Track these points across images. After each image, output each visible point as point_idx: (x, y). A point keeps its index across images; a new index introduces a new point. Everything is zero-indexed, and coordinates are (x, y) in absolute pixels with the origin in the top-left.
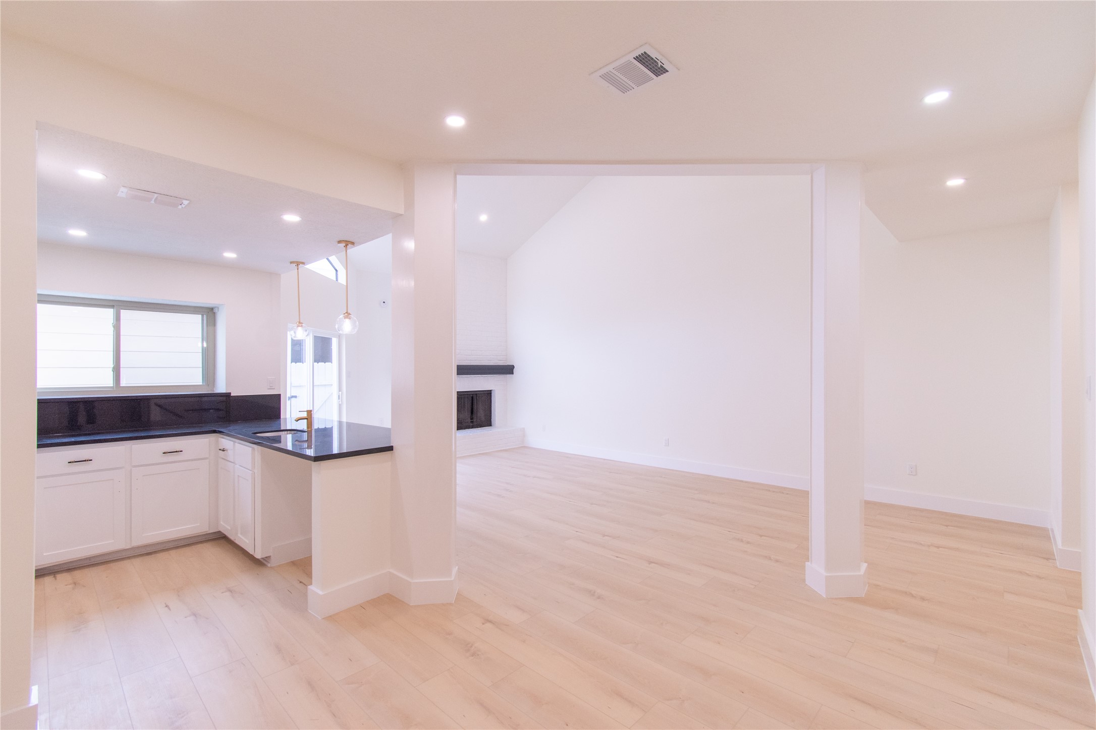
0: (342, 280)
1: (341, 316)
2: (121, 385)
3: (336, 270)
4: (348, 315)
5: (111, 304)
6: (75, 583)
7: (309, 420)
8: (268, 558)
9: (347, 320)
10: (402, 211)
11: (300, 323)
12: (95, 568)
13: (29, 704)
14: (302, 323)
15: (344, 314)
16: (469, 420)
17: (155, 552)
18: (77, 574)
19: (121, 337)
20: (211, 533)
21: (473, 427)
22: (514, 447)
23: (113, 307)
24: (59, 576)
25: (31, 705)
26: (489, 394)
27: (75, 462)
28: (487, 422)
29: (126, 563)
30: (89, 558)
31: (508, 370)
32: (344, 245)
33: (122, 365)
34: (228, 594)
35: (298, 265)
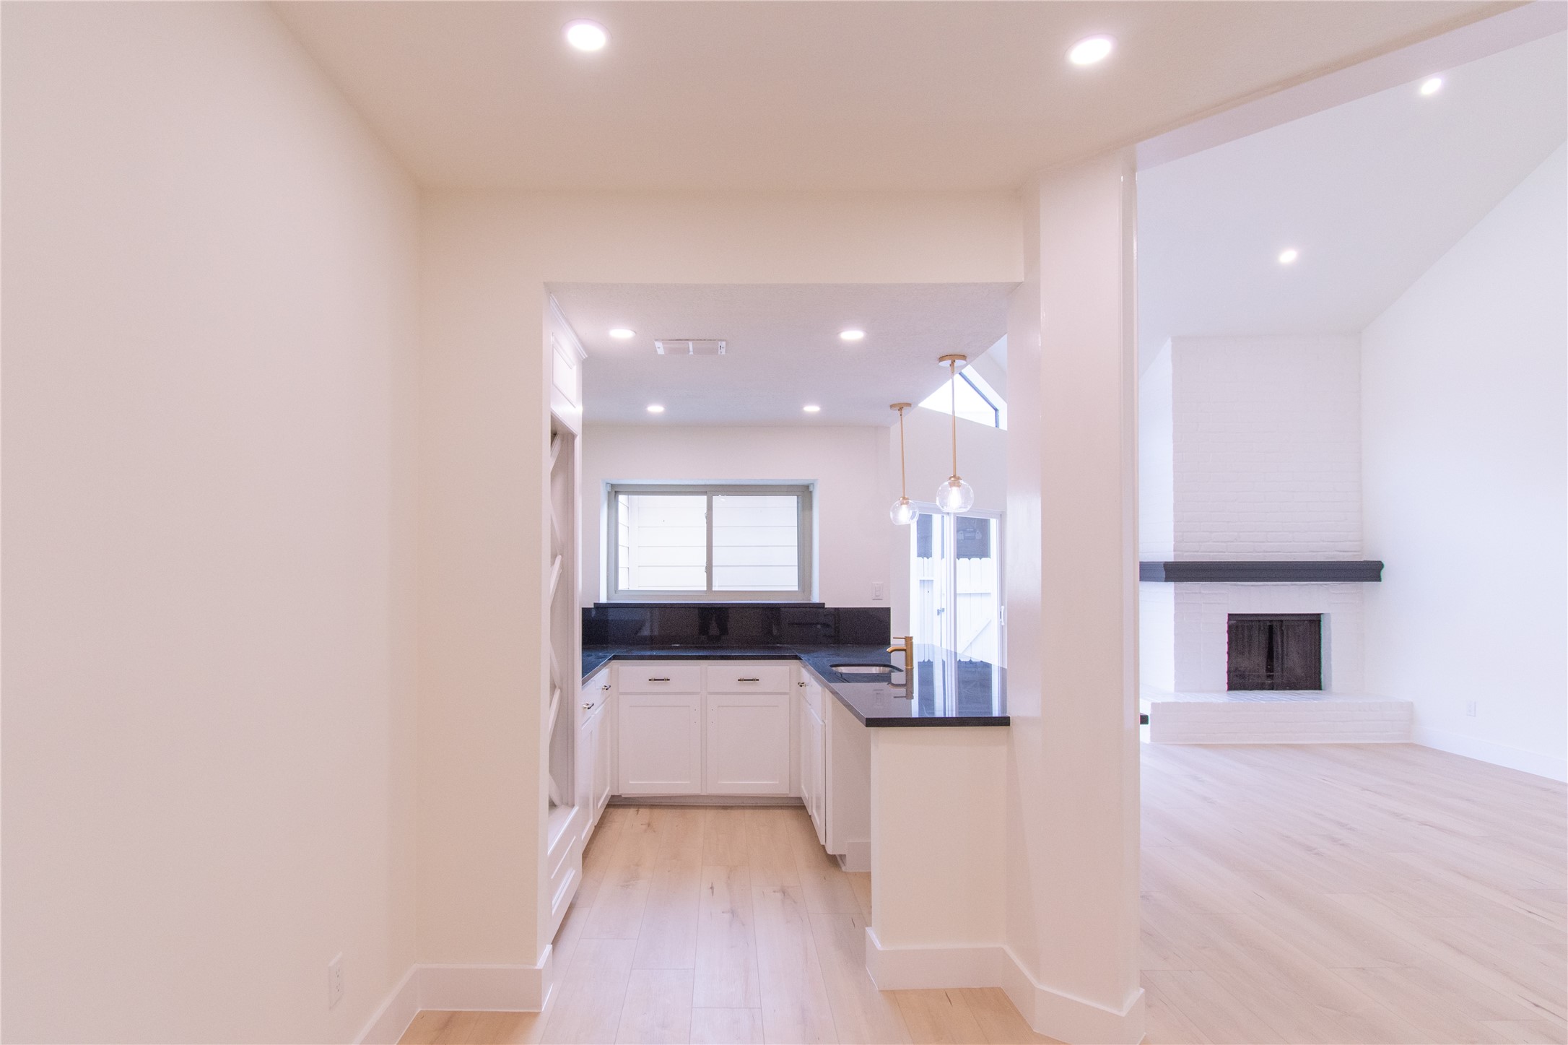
0: (1004, 425)
1: (947, 483)
2: (713, 589)
3: (996, 410)
4: (955, 480)
5: (704, 490)
6: (649, 825)
7: (908, 651)
8: (843, 857)
9: (955, 489)
10: (1020, 277)
11: (904, 498)
12: (674, 811)
13: (536, 965)
14: (907, 499)
15: (951, 477)
16: (1263, 671)
17: (731, 807)
18: (657, 812)
19: (714, 529)
20: (790, 798)
21: (1272, 688)
22: (1382, 742)
23: (704, 493)
24: (642, 811)
25: (536, 968)
26: (1314, 622)
27: (655, 680)
28: (1311, 679)
29: (699, 814)
30: (670, 797)
31: (1369, 571)
32: (950, 362)
33: (714, 563)
34: (779, 895)
35: (901, 409)
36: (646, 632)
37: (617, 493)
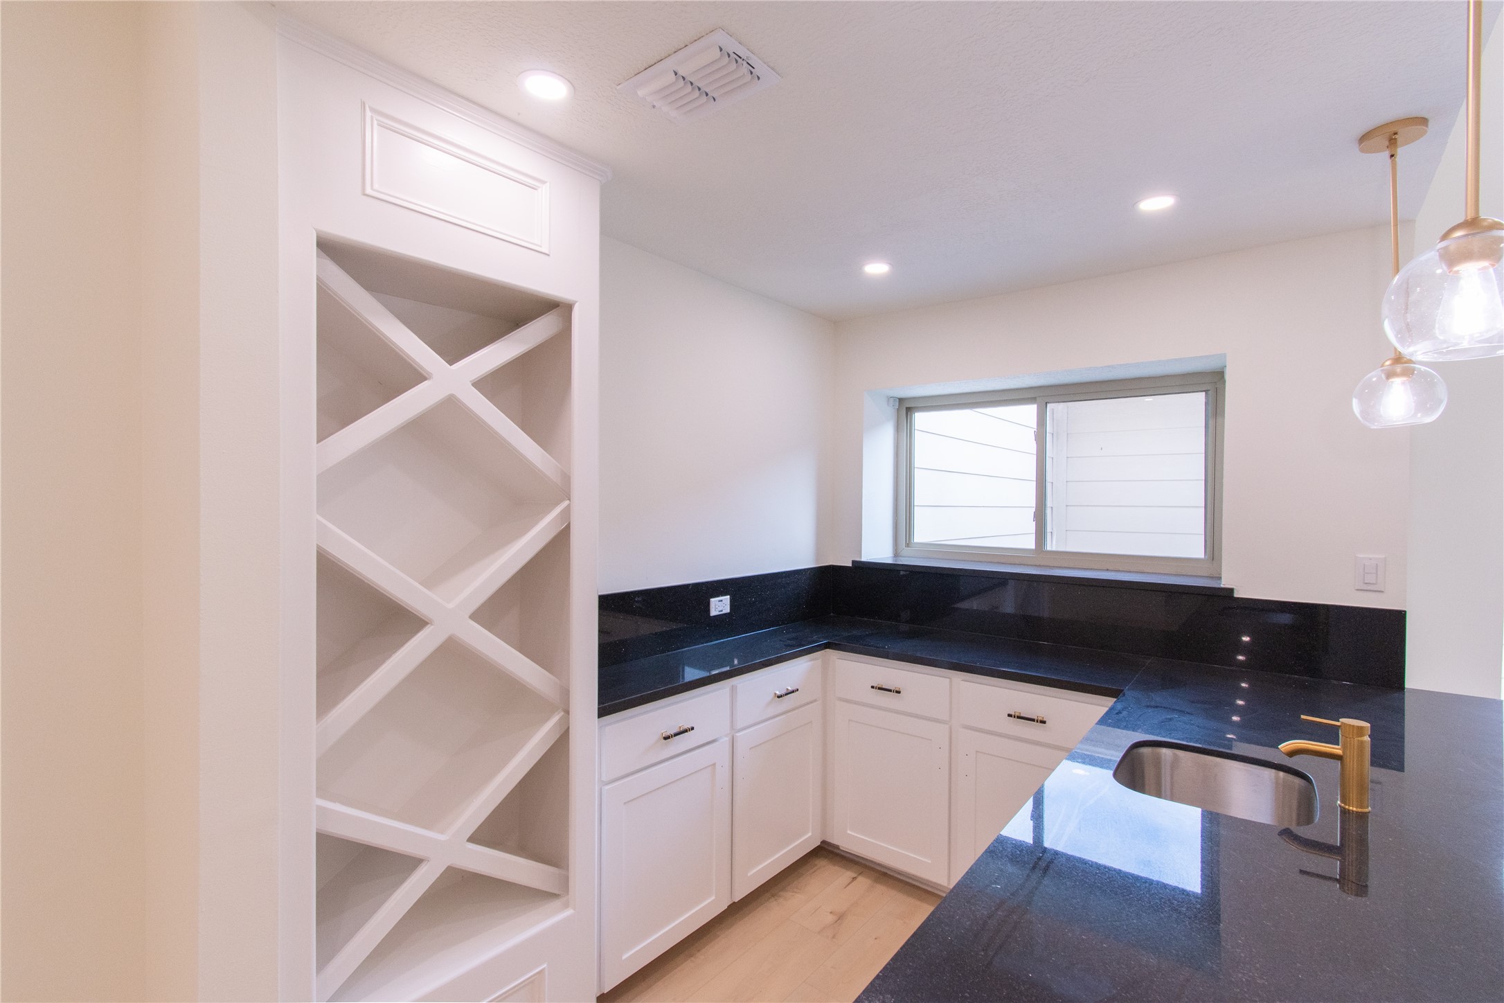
2: (1047, 551)
5: (1029, 395)
11: (1396, 361)
35: (1392, 142)
37: (909, 411)
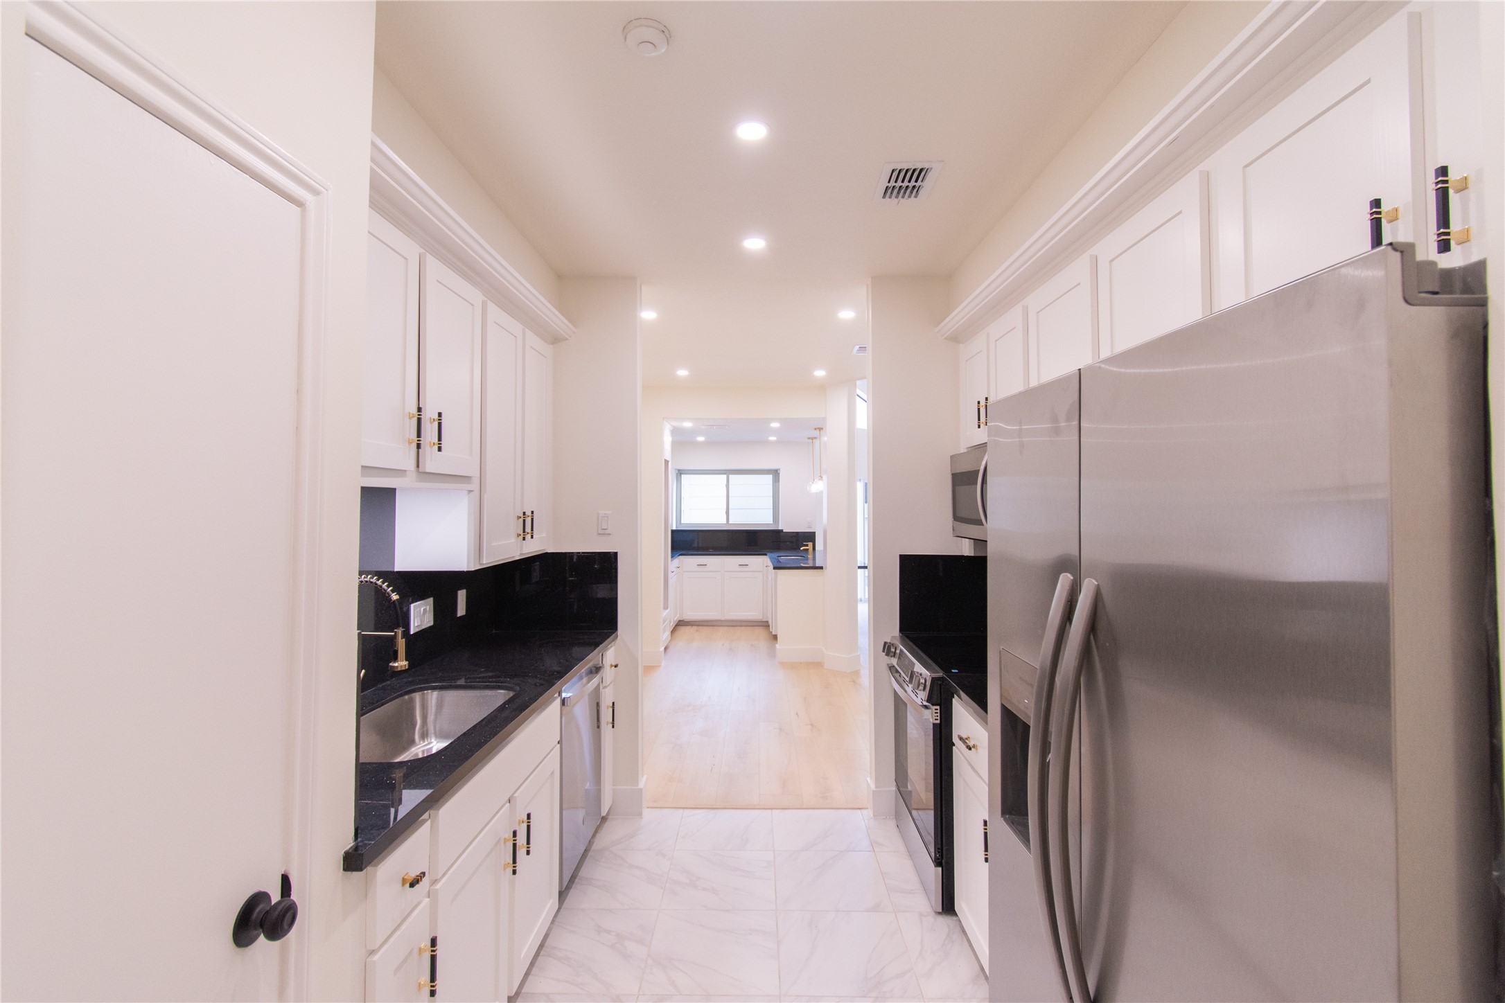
2: (729, 523)
5: (725, 473)
12: (708, 627)
17: (735, 626)
18: (700, 627)
19: (730, 491)
20: (762, 621)
24: (694, 627)
27: (700, 565)
29: (720, 628)
30: (707, 621)
33: (730, 509)
36: (695, 545)
37: (681, 474)
